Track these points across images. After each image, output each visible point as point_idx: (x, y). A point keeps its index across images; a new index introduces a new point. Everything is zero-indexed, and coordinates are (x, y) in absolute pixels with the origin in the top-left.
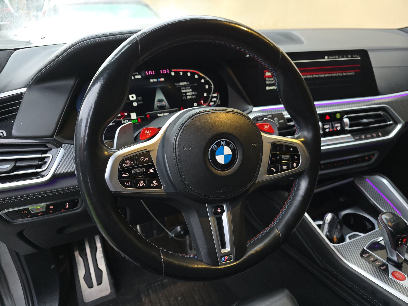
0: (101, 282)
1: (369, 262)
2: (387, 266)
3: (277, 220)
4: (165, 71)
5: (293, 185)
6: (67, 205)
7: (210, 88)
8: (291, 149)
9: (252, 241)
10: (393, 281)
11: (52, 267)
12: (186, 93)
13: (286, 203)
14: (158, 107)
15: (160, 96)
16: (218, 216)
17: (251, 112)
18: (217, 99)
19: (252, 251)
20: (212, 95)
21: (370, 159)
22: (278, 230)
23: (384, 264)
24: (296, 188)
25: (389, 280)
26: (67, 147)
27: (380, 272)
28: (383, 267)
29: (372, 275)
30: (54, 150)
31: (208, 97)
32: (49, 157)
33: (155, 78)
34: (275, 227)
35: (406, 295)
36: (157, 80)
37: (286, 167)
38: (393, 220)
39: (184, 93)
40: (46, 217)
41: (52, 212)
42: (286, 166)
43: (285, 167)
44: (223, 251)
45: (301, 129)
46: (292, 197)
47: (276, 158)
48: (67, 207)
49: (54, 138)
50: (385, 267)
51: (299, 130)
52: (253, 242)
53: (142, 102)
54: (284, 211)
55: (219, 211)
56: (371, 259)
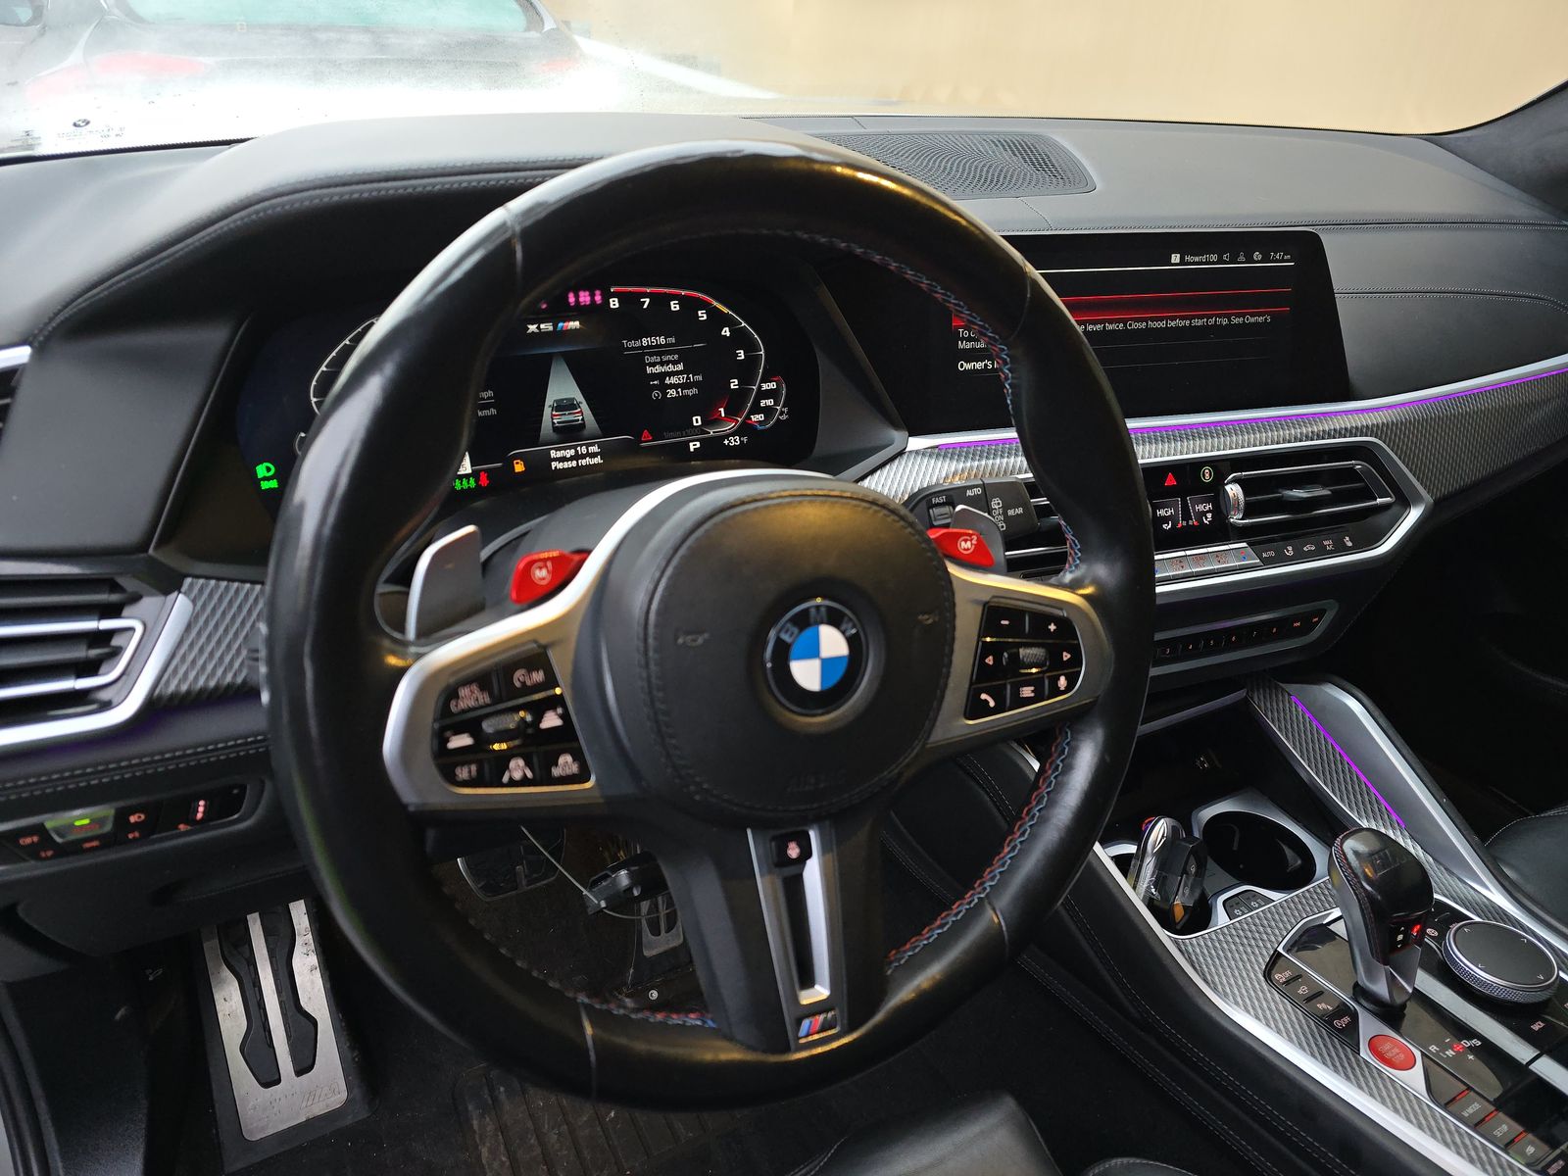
0: (310, 1062)
1: (1293, 1003)
2: (1354, 1016)
3: (992, 874)
4: (585, 298)
5: (1053, 749)
6: (201, 809)
7: (752, 360)
8: (1052, 627)
9: (905, 952)
10: (1374, 1070)
11: (118, 1016)
12: (662, 376)
13: (1028, 814)
14: (555, 429)
15: (562, 387)
16: (790, 871)
17: (901, 453)
18: (776, 403)
19: (905, 993)
20: (760, 387)
21: (1308, 627)
22: (999, 913)
23: (1342, 1010)
24: (1062, 761)
25: (1359, 1065)
26: (201, 590)
27: (1329, 1037)
28: (1340, 1018)
29: (1304, 1050)
30: (149, 604)
31: (743, 393)
32: (132, 629)
33: (545, 321)
34: (986, 902)
35: (1414, 1121)
36: (555, 326)
37: (1033, 691)
38: (1380, 858)
39: (654, 376)
40: (113, 855)
41: (137, 834)
42: (1032, 688)
43: (1027, 692)
44: (807, 998)
45: (1087, 552)
46: (1048, 793)
47: (998, 660)
48: (199, 816)
49: (150, 557)
50: (1347, 1019)
51: (1080, 554)
52: (909, 956)
53: (493, 411)
54: (1019, 846)
55: (793, 851)
56: (1300, 992)
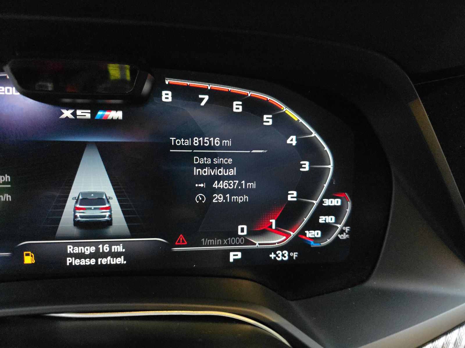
7: (317, 173)
12: (210, 179)
14: (77, 224)
15: (92, 179)
18: (337, 221)
20: (322, 202)
31: (300, 206)
33: (82, 107)
36: (93, 114)
39: (201, 179)
